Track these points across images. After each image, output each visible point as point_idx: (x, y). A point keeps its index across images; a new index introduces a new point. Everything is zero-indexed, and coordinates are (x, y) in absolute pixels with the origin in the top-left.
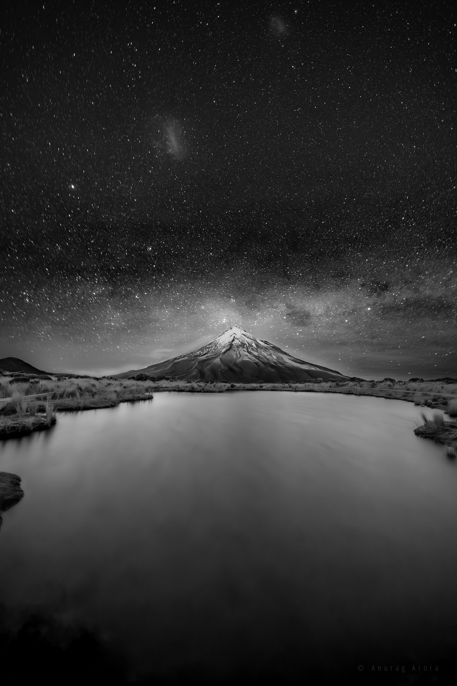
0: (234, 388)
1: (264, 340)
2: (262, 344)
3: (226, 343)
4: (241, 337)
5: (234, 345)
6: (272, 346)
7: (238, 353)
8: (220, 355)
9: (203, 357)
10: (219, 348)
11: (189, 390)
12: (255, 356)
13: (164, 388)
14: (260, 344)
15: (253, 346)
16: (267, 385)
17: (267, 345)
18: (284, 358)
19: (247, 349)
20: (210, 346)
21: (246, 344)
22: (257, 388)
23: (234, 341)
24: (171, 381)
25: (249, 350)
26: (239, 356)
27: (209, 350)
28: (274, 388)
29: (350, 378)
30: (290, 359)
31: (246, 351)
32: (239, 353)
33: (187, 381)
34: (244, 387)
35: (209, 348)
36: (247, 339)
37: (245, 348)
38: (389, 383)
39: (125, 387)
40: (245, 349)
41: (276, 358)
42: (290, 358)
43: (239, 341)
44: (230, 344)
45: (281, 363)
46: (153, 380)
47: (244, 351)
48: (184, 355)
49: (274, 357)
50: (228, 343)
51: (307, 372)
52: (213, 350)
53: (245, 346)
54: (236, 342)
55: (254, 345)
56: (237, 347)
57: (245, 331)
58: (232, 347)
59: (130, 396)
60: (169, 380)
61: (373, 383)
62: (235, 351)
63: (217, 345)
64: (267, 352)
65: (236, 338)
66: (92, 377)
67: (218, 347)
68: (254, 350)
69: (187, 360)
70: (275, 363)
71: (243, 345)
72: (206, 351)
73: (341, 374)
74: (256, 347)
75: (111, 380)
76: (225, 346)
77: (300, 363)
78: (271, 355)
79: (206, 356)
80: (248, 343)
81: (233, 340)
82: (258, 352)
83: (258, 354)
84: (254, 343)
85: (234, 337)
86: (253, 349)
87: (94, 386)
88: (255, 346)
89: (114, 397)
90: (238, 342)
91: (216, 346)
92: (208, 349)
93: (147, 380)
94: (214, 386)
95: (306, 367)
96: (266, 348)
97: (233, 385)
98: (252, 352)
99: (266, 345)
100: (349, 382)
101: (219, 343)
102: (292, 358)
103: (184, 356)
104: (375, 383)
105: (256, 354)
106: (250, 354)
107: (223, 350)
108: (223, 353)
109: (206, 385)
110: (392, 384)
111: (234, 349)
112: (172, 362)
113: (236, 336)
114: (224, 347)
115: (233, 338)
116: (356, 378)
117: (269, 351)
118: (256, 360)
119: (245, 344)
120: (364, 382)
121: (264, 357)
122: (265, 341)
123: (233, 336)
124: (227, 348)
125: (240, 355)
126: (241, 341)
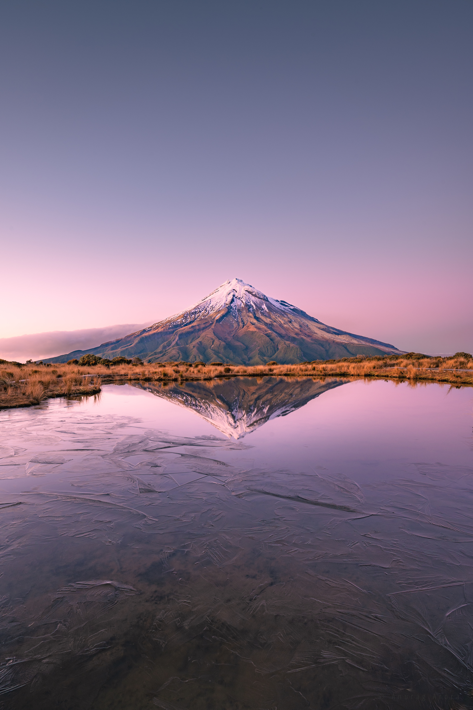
0: (230, 373)
1: (279, 300)
2: (277, 305)
3: (222, 306)
4: (244, 295)
5: (234, 308)
6: (292, 308)
7: (240, 320)
8: (212, 323)
9: (187, 328)
10: (212, 313)
11: (160, 377)
12: (266, 324)
13: (122, 375)
14: (274, 305)
15: (263, 309)
16: (280, 368)
17: (285, 307)
18: (310, 327)
19: (254, 314)
20: (197, 310)
21: (253, 306)
22: (265, 373)
23: (234, 301)
24: (133, 365)
25: (257, 316)
26: (241, 324)
27: (195, 316)
28: (290, 371)
29: (406, 354)
30: (319, 328)
31: (253, 316)
32: (242, 321)
33: (159, 365)
34: (245, 372)
35: (195, 313)
36: (253, 298)
37: (251, 313)
38: (462, 359)
39: (60, 376)
40: (251, 315)
41: (298, 327)
42: (319, 325)
43: (242, 301)
44: (227, 306)
45: (305, 334)
46: (107, 363)
47: (249, 316)
48: (157, 325)
49: (297, 325)
50: (223, 305)
51: (344, 346)
52: (201, 316)
53: (251, 309)
54: (237, 302)
55: (264, 307)
56: (239, 310)
57: (251, 286)
58: (231, 311)
59: (65, 390)
60: (131, 364)
61: (439, 360)
62: (235, 317)
63: (208, 309)
64: (285, 317)
65: (236, 298)
66: (10, 363)
67: (210, 312)
68: (266, 316)
69: (161, 332)
70: (297, 334)
71: (248, 306)
72: (190, 318)
73: (396, 349)
74: (267, 311)
75: (41, 365)
76: (220, 309)
77: (336, 334)
78: (290, 322)
79: (190, 326)
80: (255, 304)
81: (232, 301)
82: (270, 318)
83: (271, 320)
84: (264, 304)
85: (234, 296)
86: (263, 314)
87: (11, 375)
88: (266, 308)
89: (38, 390)
90: (239, 304)
91: (206, 310)
92: (193, 316)
93: (97, 364)
94: (199, 371)
95: (344, 339)
96: (284, 312)
97: (229, 368)
98: (263, 318)
99: (283, 306)
100: (402, 360)
101: (210, 306)
102: (323, 326)
103: (158, 327)
104: (442, 360)
105: (268, 321)
106: (258, 321)
107: (218, 317)
108: (217, 320)
109: (187, 370)
110: (466, 361)
111: (235, 313)
112: (138, 336)
113: (236, 295)
114: (218, 311)
115: (232, 297)
116: (414, 353)
117: (287, 315)
118: (269, 330)
119: (250, 306)
120: (426, 360)
121: (281, 325)
122: (282, 301)
123: (232, 294)
124: (222, 313)
125: (244, 323)
126: (244, 302)
